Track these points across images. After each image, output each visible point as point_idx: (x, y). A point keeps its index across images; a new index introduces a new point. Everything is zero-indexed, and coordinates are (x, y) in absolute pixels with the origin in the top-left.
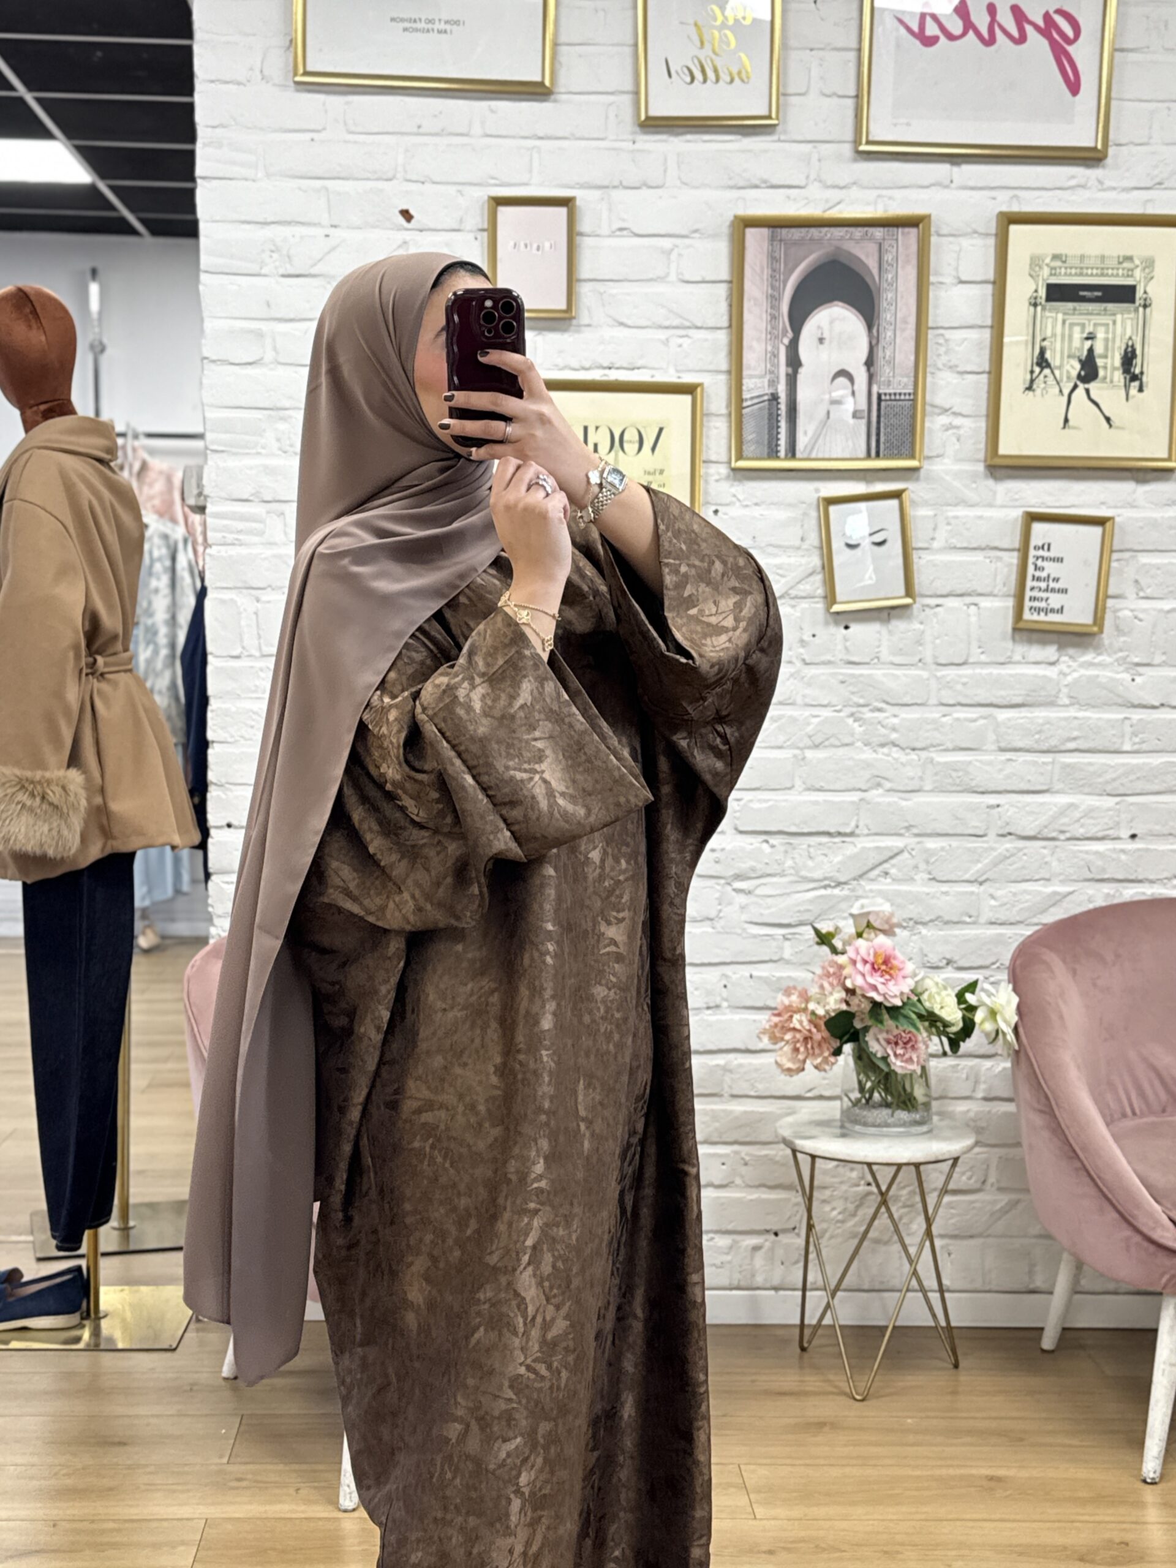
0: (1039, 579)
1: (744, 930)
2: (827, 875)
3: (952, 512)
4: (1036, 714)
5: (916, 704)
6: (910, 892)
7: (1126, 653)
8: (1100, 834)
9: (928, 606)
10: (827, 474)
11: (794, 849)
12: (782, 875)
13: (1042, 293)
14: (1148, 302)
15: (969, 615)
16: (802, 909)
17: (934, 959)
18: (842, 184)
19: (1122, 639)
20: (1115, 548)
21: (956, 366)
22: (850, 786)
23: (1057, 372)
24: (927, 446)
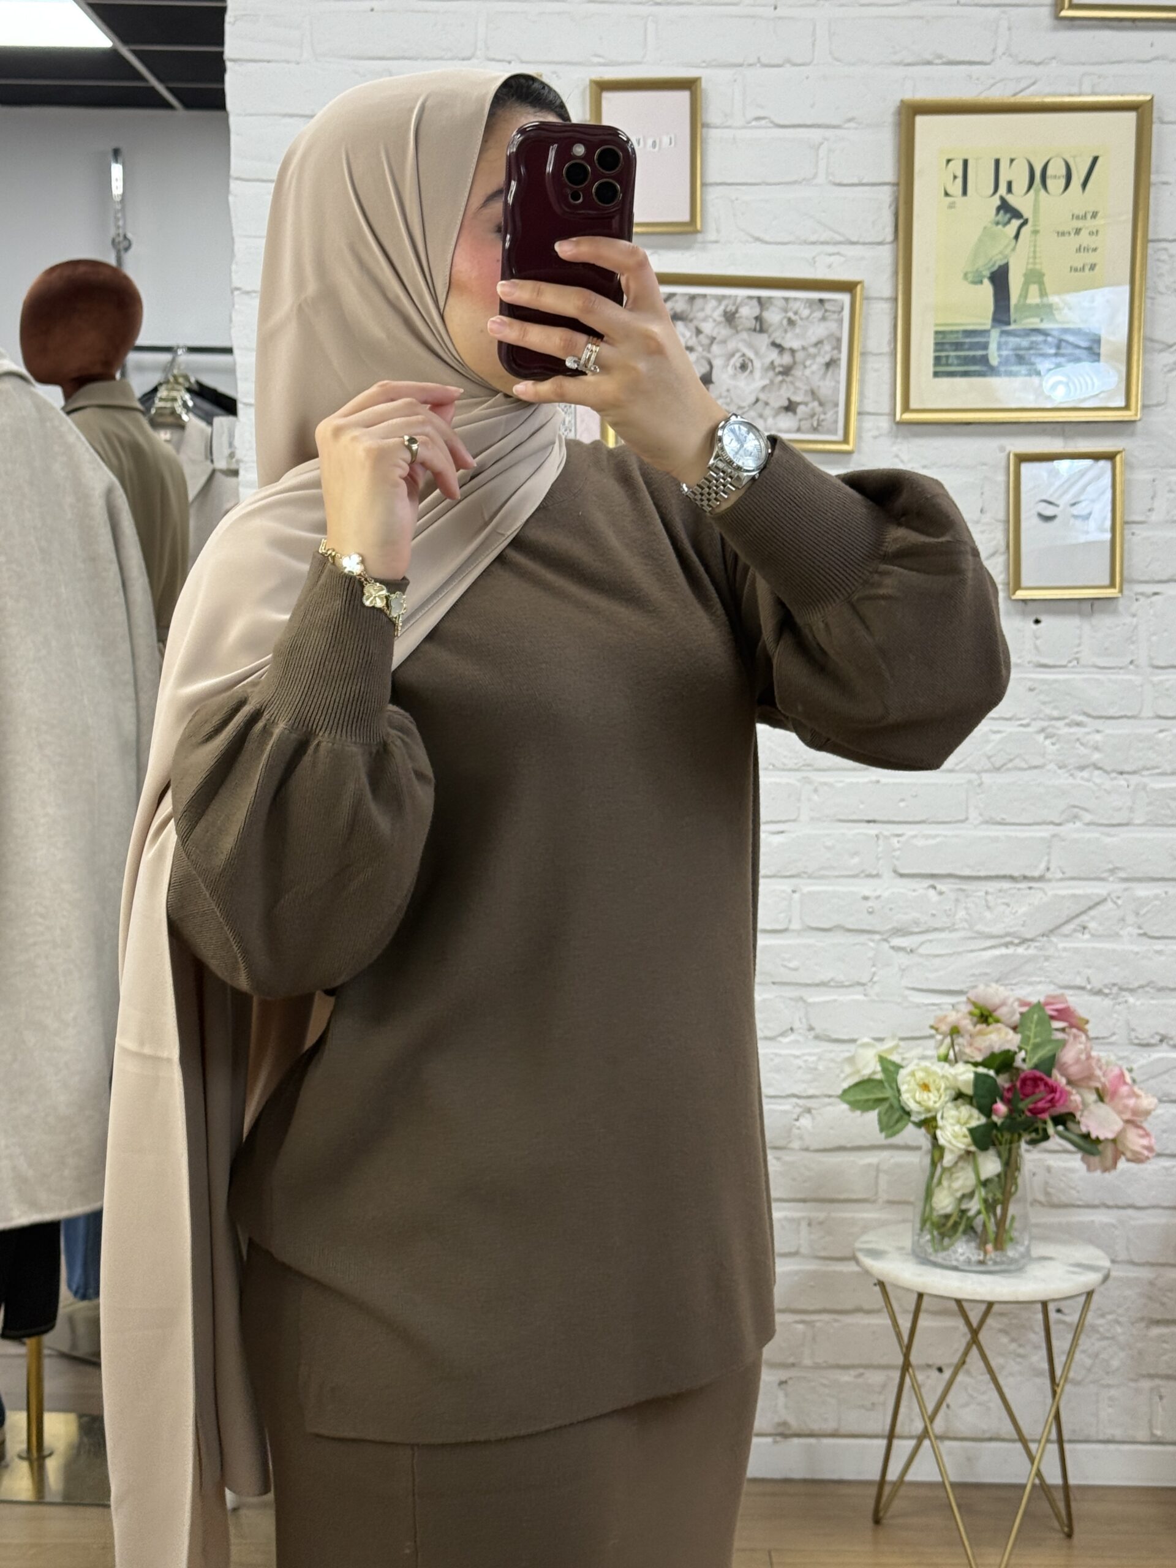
1: (905, 998)
2: (1012, 930)
5: (1124, 717)
6: (1114, 951)
9: (1142, 594)
10: (1014, 427)
11: (967, 896)
12: (952, 929)
16: (977, 972)
17: (1144, 1034)
18: (1038, 60)
22: (1039, 820)
24: (1144, 393)
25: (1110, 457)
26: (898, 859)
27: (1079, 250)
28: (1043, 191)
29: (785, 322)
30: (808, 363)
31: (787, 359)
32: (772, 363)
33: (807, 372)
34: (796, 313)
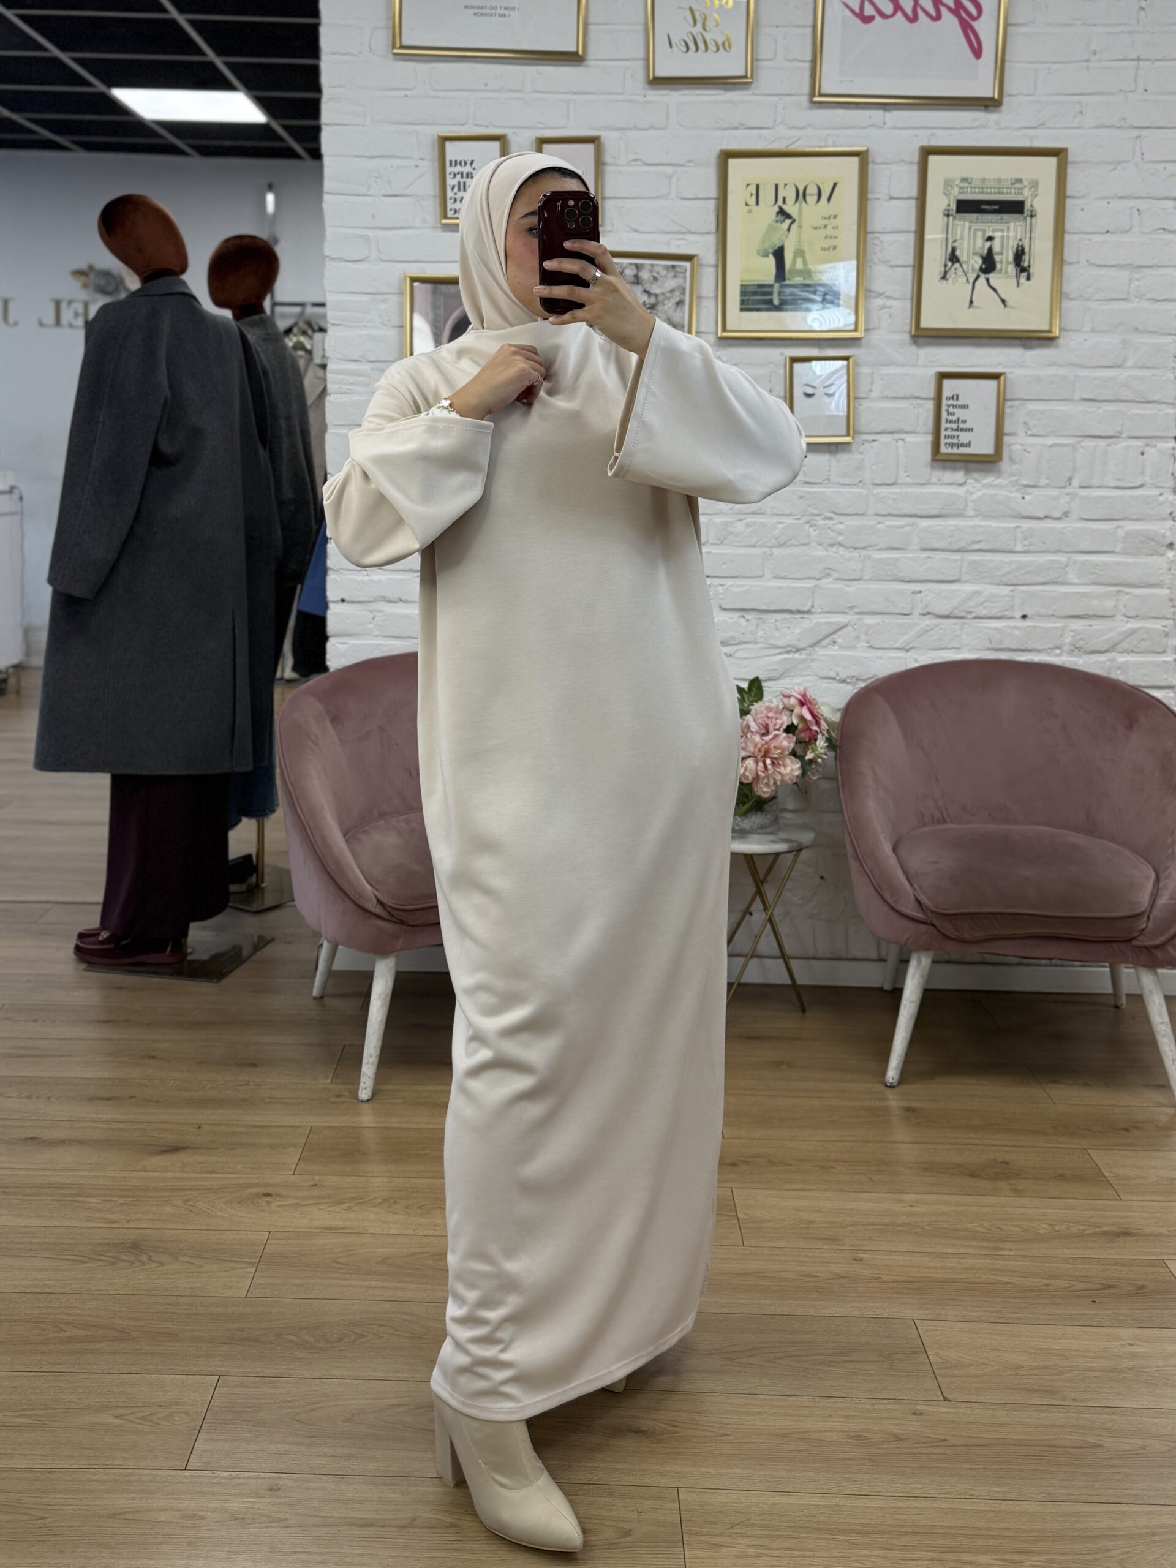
0: (951, 422)
2: (790, 643)
3: (885, 371)
4: (950, 523)
5: (857, 514)
6: (853, 657)
7: (1018, 477)
8: (999, 615)
9: (866, 441)
10: (788, 342)
11: (764, 622)
12: (756, 643)
13: (954, 207)
14: (1034, 213)
15: (897, 448)
16: (771, 668)
18: (801, 125)
19: (1015, 467)
20: (1008, 396)
21: (889, 261)
22: (807, 576)
23: (964, 266)
24: (867, 321)
25: (846, 358)
26: (722, 599)
27: (826, 237)
28: (804, 204)
29: (651, 278)
30: (666, 302)
31: (653, 300)
32: (644, 302)
33: (666, 308)
34: (658, 273)
